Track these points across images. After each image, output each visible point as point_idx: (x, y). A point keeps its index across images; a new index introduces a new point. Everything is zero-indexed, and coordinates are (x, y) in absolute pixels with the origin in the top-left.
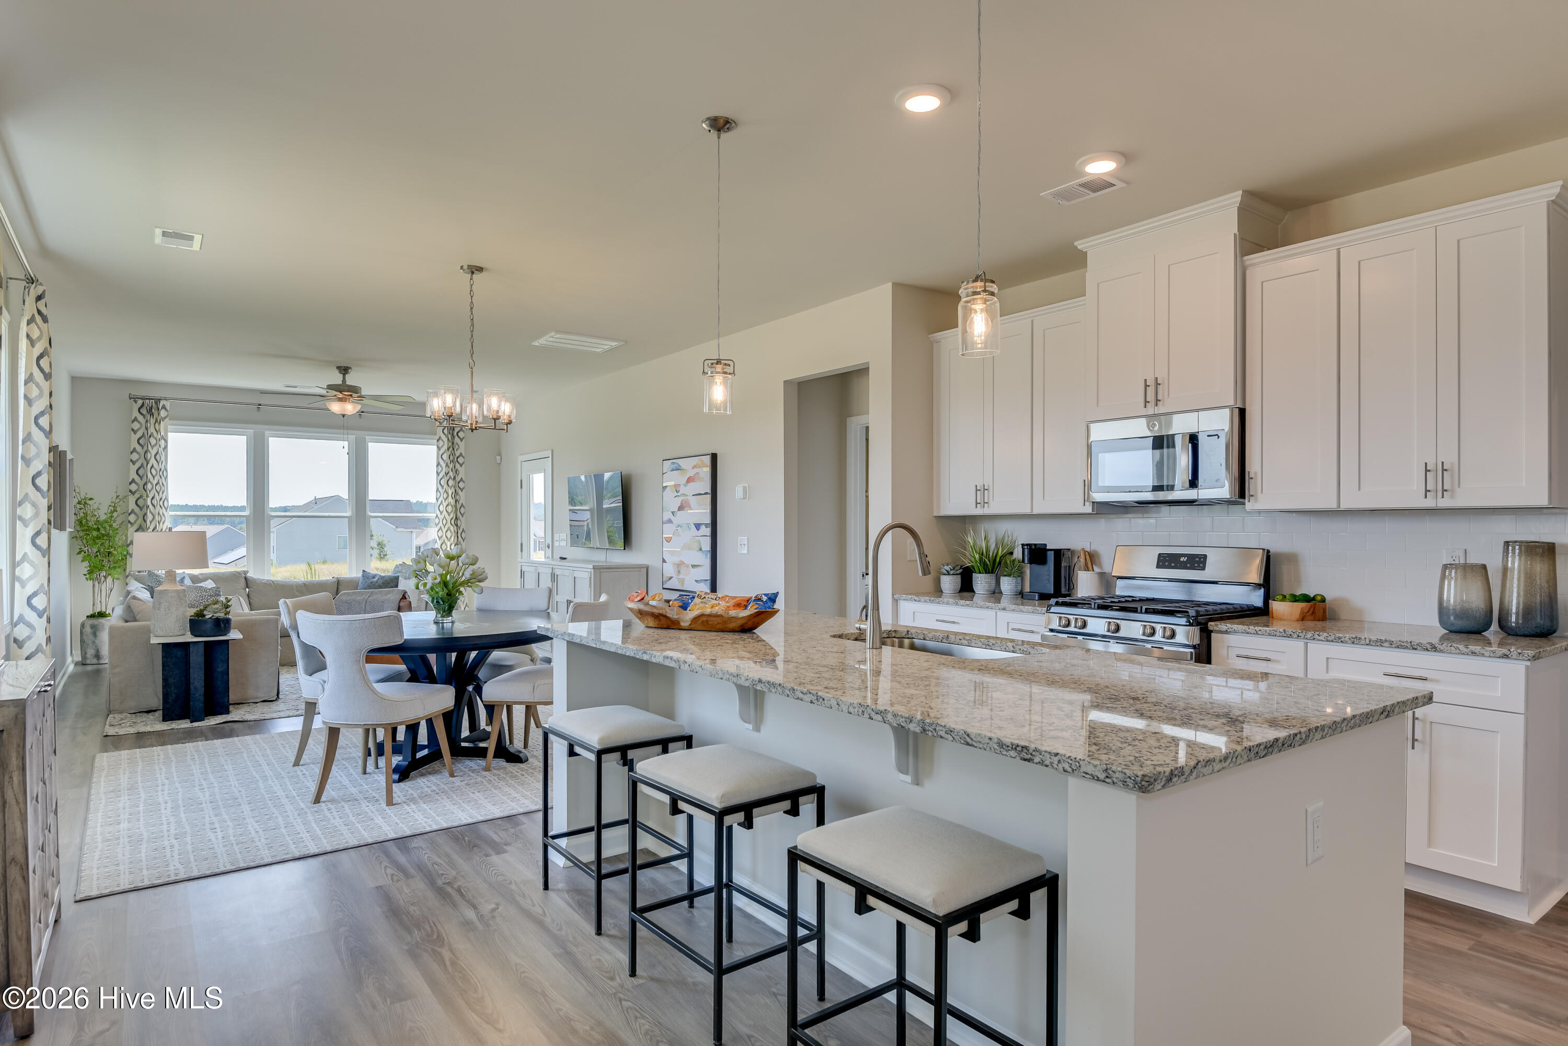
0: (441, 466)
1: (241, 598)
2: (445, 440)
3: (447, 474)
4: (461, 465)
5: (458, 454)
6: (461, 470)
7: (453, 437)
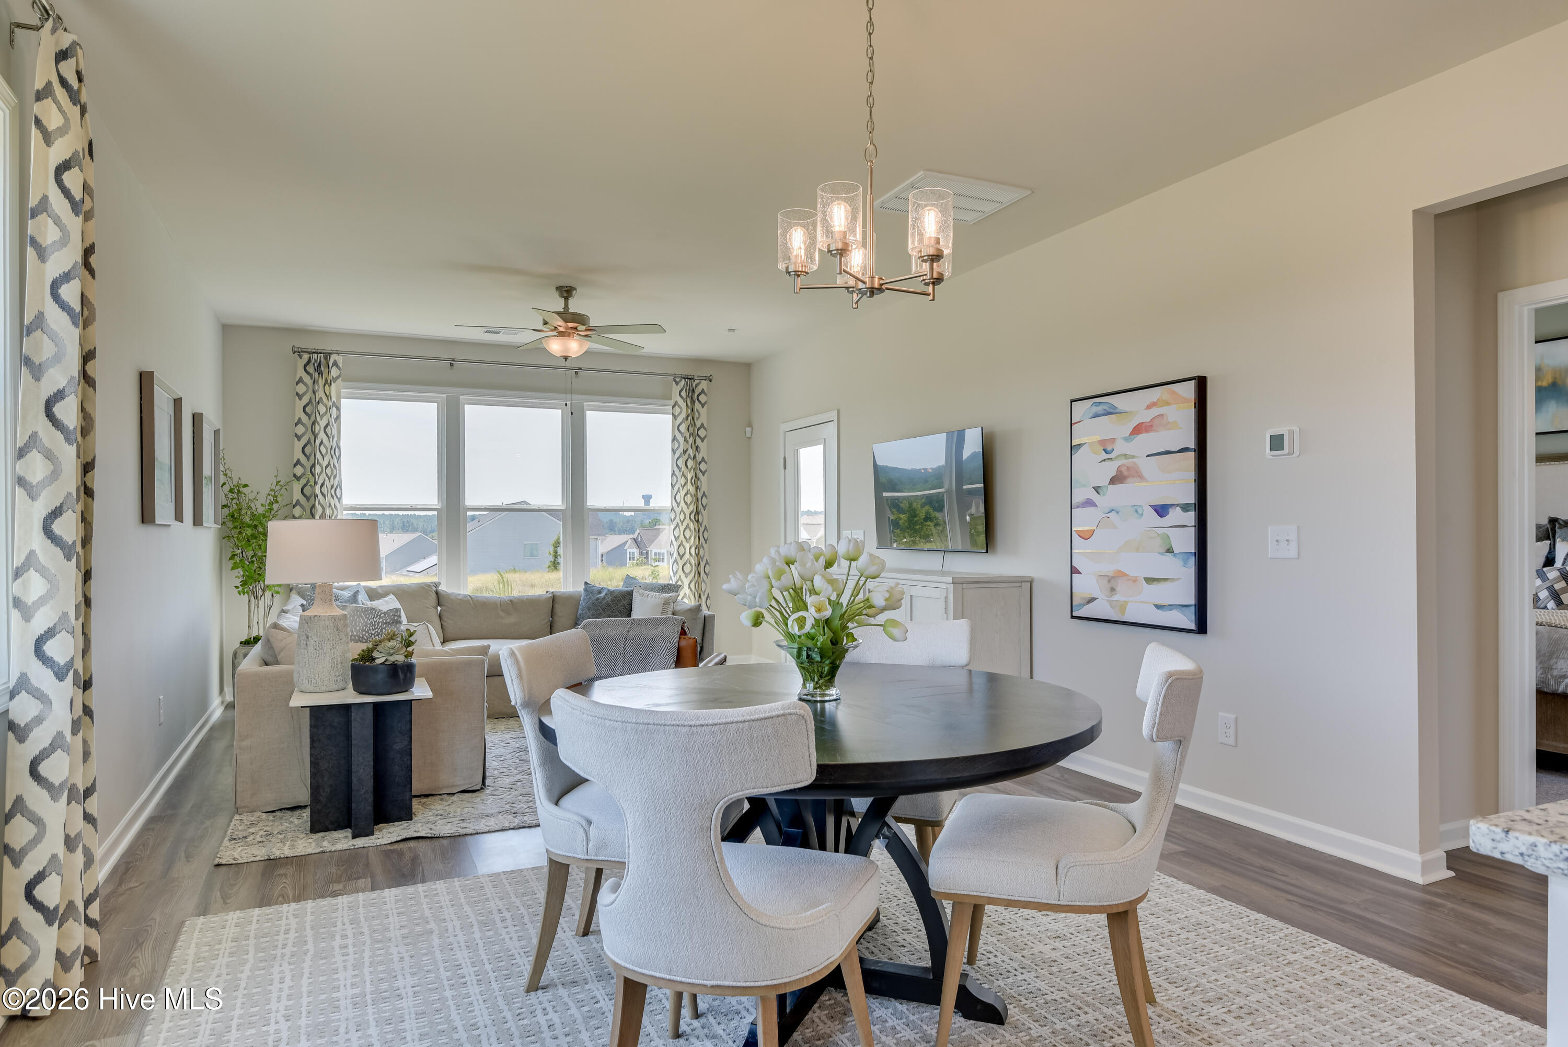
0: (677, 441)
1: (430, 626)
2: (683, 405)
3: (685, 452)
4: (702, 440)
5: (698, 424)
6: (703, 446)
7: (693, 402)
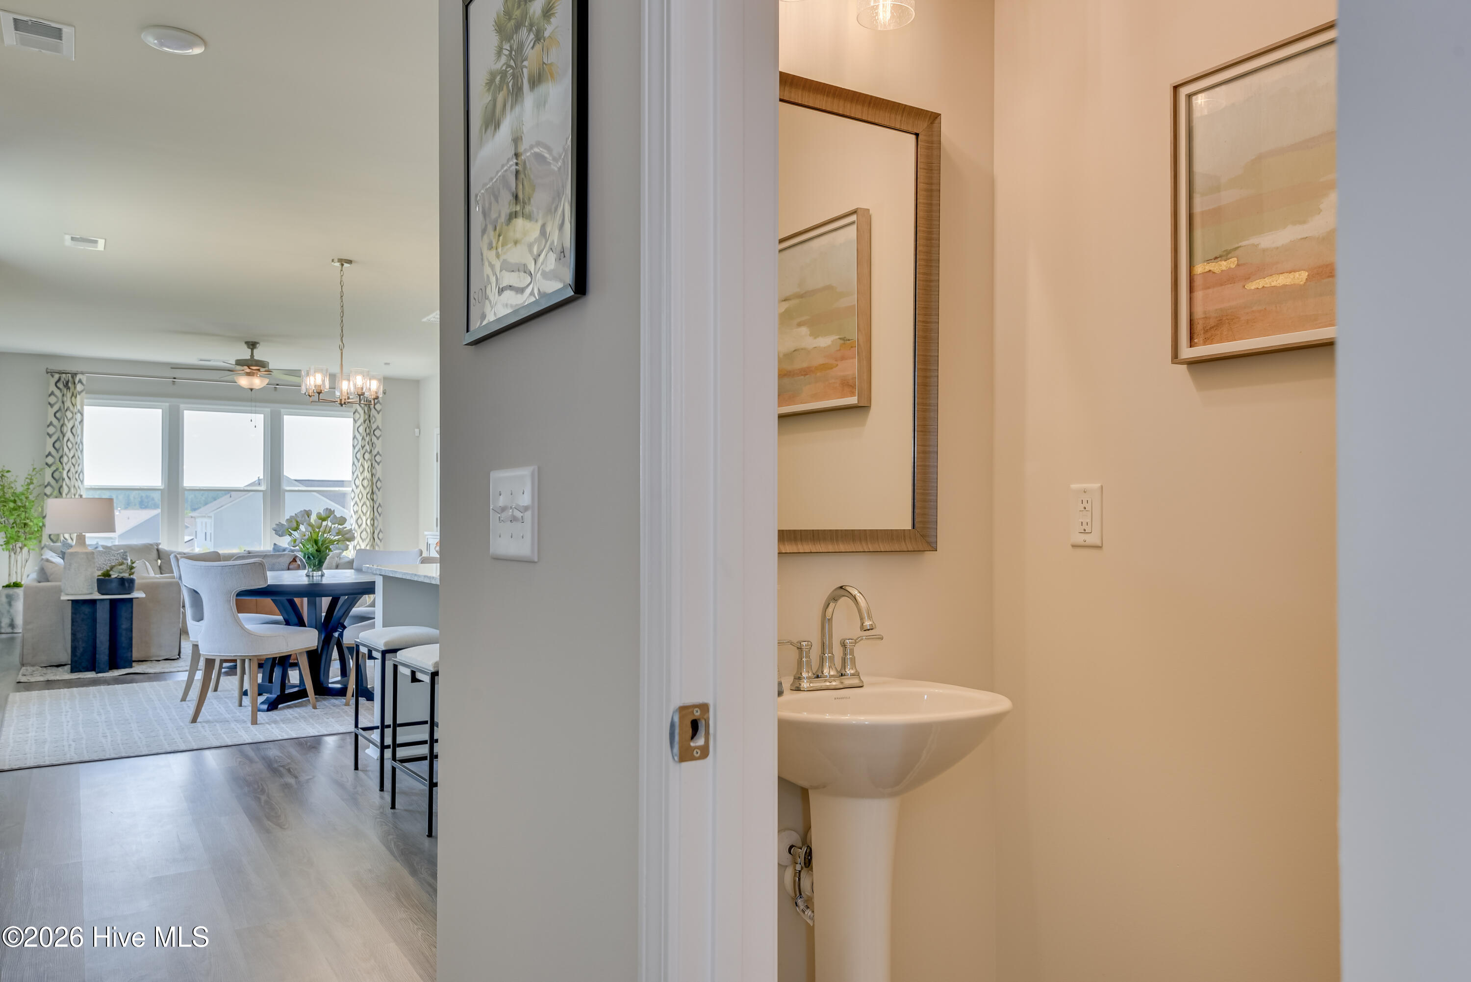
0: (357, 439)
1: (147, 563)
2: (361, 412)
3: (363, 447)
4: (378, 438)
5: (374, 427)
6: (378, 443)
7: (370, 409)
